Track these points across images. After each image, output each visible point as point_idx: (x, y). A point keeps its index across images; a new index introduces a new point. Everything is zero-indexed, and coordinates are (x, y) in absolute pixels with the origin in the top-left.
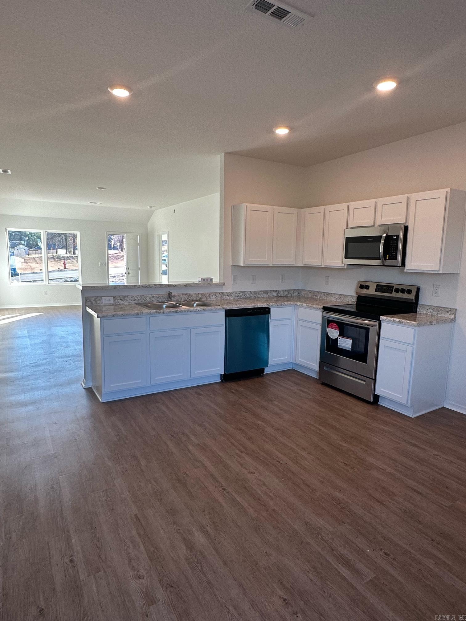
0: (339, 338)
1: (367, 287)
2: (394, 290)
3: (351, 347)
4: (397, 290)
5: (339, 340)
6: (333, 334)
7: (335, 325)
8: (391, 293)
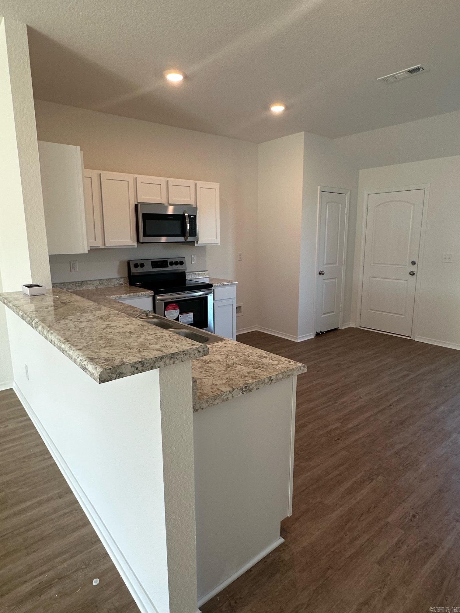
0: (180, 316)
1: (142, 265)
2: (169, 264)
3: (193, 320)
4: (171, 264)
5: (180, 318)
6: (173, 314)
7: (174, 305)
8: (168, 267)
